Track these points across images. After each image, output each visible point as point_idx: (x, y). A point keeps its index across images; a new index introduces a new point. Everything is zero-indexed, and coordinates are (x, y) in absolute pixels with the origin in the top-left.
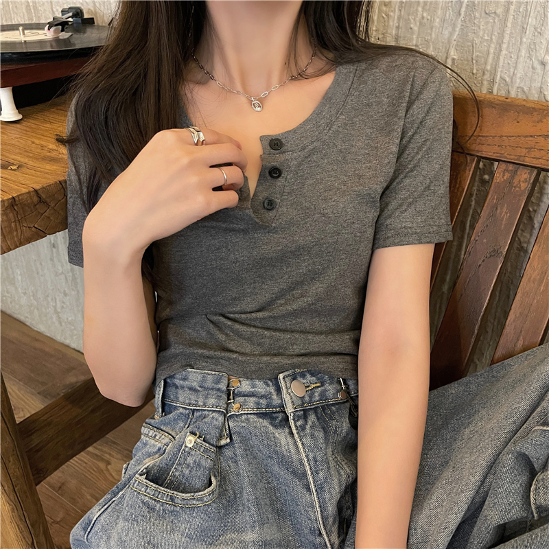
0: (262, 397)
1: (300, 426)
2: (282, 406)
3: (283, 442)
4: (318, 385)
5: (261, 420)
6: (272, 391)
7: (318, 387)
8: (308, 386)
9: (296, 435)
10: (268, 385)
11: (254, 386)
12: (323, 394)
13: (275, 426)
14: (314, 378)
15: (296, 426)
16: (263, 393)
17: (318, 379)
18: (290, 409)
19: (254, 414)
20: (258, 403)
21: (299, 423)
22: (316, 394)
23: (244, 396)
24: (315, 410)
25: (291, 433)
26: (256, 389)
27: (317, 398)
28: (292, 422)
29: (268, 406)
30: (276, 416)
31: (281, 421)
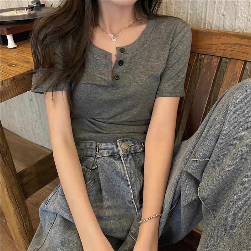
0: (110, 149)
1: (125, 160)
2: (118, 153)
3: (118, 166)
4: (133, 144)
5: (109, 158)
6: (115, 147)
7: (133, 145)
8: (129, 145)
9: (123, 163)
10: (113, 145)
11: (107, 145)
12: (135, 148)
13: (115, 160)
14: (131, 142)
15: (124, 160)
16: (111, 148)
17: (133, 142)
18: (121, 154)
19: (107, 156)
20: (108, 152)
21: (125, 159)
22: (132, 148)
23: (103, 150)
24: (132, 154)
25: (122, 163)
26: (108, 147)
27: (133, 150)
28: (122, 158)
29: (112, 153)
30: (115, 156)
31: (118, 158)
